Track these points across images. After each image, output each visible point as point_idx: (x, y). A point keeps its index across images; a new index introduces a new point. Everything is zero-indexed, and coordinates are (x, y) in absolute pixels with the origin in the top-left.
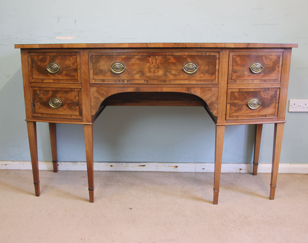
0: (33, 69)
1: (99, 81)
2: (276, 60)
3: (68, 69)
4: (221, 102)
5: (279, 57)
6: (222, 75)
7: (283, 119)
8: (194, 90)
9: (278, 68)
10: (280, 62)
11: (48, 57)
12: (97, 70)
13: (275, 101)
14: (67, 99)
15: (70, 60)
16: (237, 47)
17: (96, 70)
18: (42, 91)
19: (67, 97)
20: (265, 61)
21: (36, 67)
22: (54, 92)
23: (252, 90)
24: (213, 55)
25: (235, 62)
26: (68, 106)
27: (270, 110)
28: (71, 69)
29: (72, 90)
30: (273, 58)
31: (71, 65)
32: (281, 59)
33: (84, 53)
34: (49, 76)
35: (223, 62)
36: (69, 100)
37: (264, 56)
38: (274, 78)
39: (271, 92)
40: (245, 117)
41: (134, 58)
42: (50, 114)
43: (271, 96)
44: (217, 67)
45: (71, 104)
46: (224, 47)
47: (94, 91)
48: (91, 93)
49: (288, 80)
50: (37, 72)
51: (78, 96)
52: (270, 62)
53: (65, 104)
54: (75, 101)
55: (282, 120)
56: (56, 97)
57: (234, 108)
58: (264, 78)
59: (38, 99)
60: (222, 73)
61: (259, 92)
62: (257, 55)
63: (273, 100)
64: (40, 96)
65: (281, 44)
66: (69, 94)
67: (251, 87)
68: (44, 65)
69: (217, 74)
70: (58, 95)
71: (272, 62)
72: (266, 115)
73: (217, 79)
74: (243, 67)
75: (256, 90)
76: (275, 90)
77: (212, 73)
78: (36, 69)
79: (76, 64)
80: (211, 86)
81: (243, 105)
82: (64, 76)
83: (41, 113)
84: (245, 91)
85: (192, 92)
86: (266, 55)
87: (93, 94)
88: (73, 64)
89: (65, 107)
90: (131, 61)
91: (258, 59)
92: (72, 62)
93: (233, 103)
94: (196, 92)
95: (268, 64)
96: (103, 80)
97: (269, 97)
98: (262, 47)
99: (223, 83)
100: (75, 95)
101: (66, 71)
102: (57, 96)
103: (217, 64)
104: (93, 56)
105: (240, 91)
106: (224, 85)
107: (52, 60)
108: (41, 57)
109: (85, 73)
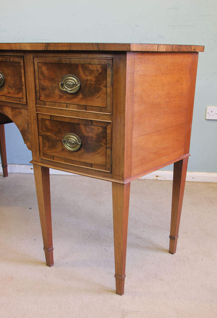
2: (100, 74)
4: (33, 131)
5: (104, 68)
6: (29, 92)
7: (120, 178)
8: (6, 110)
9: (105, 88)
10: (108, 77)
13: (104, 144)
16: (34, 49)
20: (82, 74)
23: (68, 121)
24: (17, 61)
25: (42, 73)
27: (98, 158)
30: (95, 69)
32: (109, 72)
35: (28, 73)
37: (80, 65)
38: (98, 105)
39: (96, 128)
40: (62, 160)
43: (98, 135)
44: (23, 80)
46: (19, 49)
49: (124, 111)
52: (91, 76)
55: (120, 180)
57: (47, 144)
58: (83, 103)
60: (29, 89)
61: (78, 124)
62: (69, 63)
63: (102, 142)
65: (97, 44)
67: (65, 115)
69: (24, 90)
71: (94, 77)
72: (92, 164)
73: (25, 97)
74: (52, 82)
75: (73, 121)
76: (103, 125)
77: (19, 88)
80: (21, 107)
81: (58, 142)
84: (59, 120)
85: (4, 113)
86: (84, 63)
91: (72, 69)
93: (45, 135)
94: (7, 113)
95: (87, 80)
97: (94, 136)
98: (68, 49)
99: (32, 104)
103: (23, 75)
105: (52, 119)
106: (33, 107)
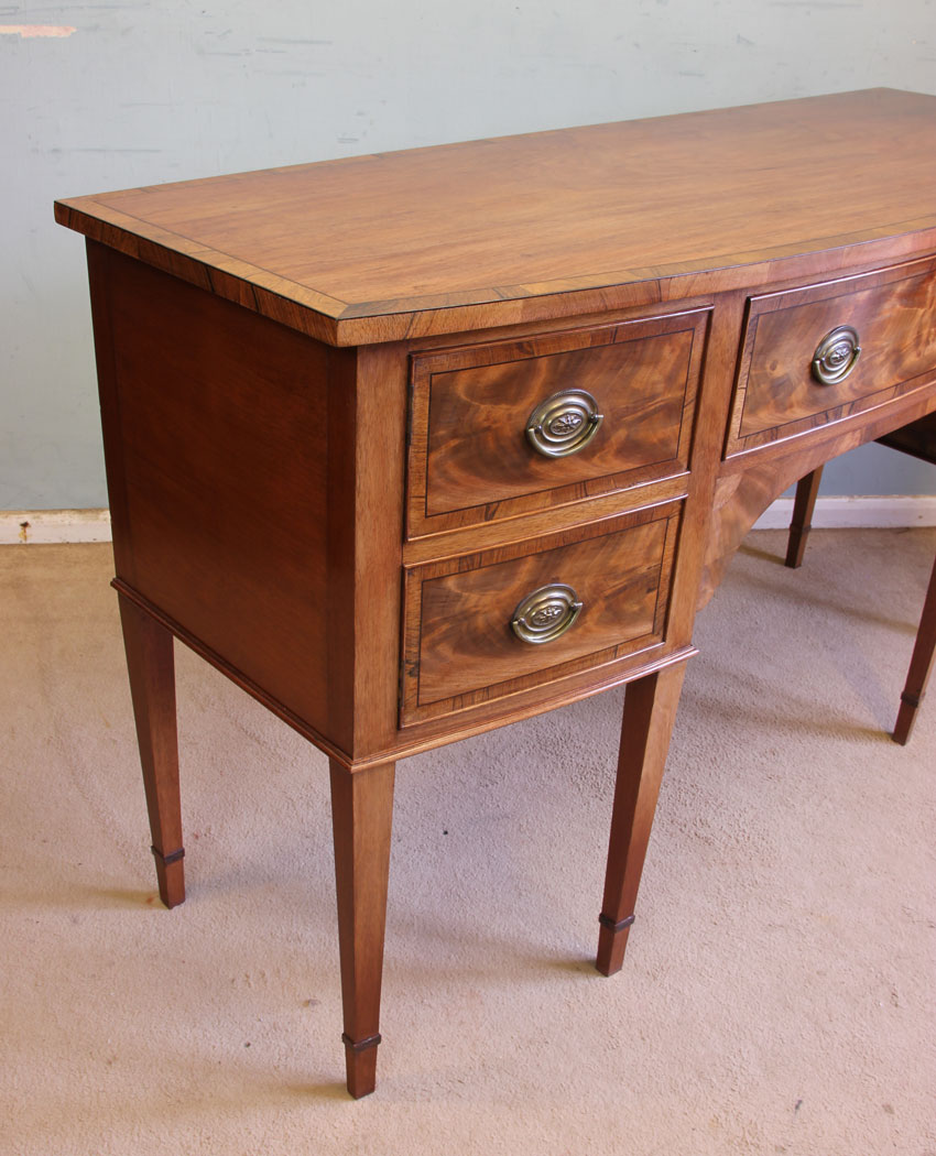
0: (434, 457)
1: (760, 436)
3: (639, 414)
11: (543, 364)
12: (762, 386)
14: (612, 573)
15: (657, 363)
17: (759, 385)
18: (474, 576)
19: (612, 562)
21: (454, 443)
22: (545, 557)
26: (608, 608)
28: (655, 411)
29: (640, 520)
31: (660, 388)
33: (727, 308)
34: (528, 478)
36: (615, 579)
41: (891, 296)
42: (509, 682)
45: (622, 595)
47: (730, 490)
48: (717, 506)
50: (455, 473)
51: (661, 540)
53: (595, 601)
54: (644, 570)
56: (556, 580)
59: (444, 627)
64: (458, 608)
66: (624, 547)
68: (510, 417)
70: (568, 567)
78: (456, 450)
79: (682, 380)
82: (610, 457)
83: (454, 698)
87: (720, 509)
88: (670, 380)
89: (590, 620)
90: (879, 314)
92: (669, 367)
96: (774, 432)
100: (648, 543)
101: (629, 425)
102: (561, 575)
104: (761, 318)
107: (564, 380)
108: (494, 373)
109: (714, 413)
